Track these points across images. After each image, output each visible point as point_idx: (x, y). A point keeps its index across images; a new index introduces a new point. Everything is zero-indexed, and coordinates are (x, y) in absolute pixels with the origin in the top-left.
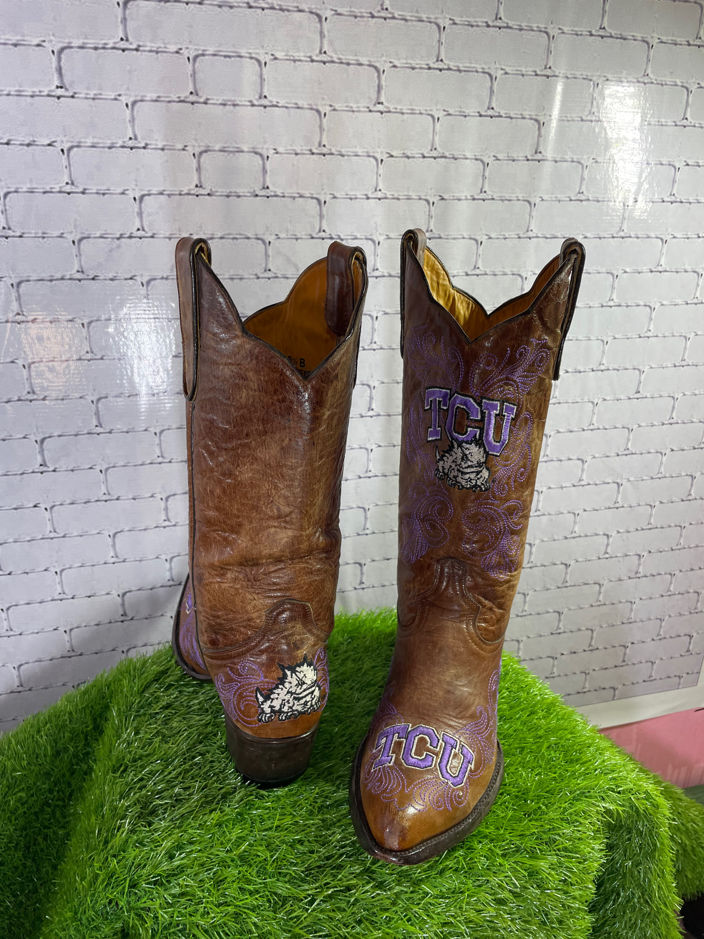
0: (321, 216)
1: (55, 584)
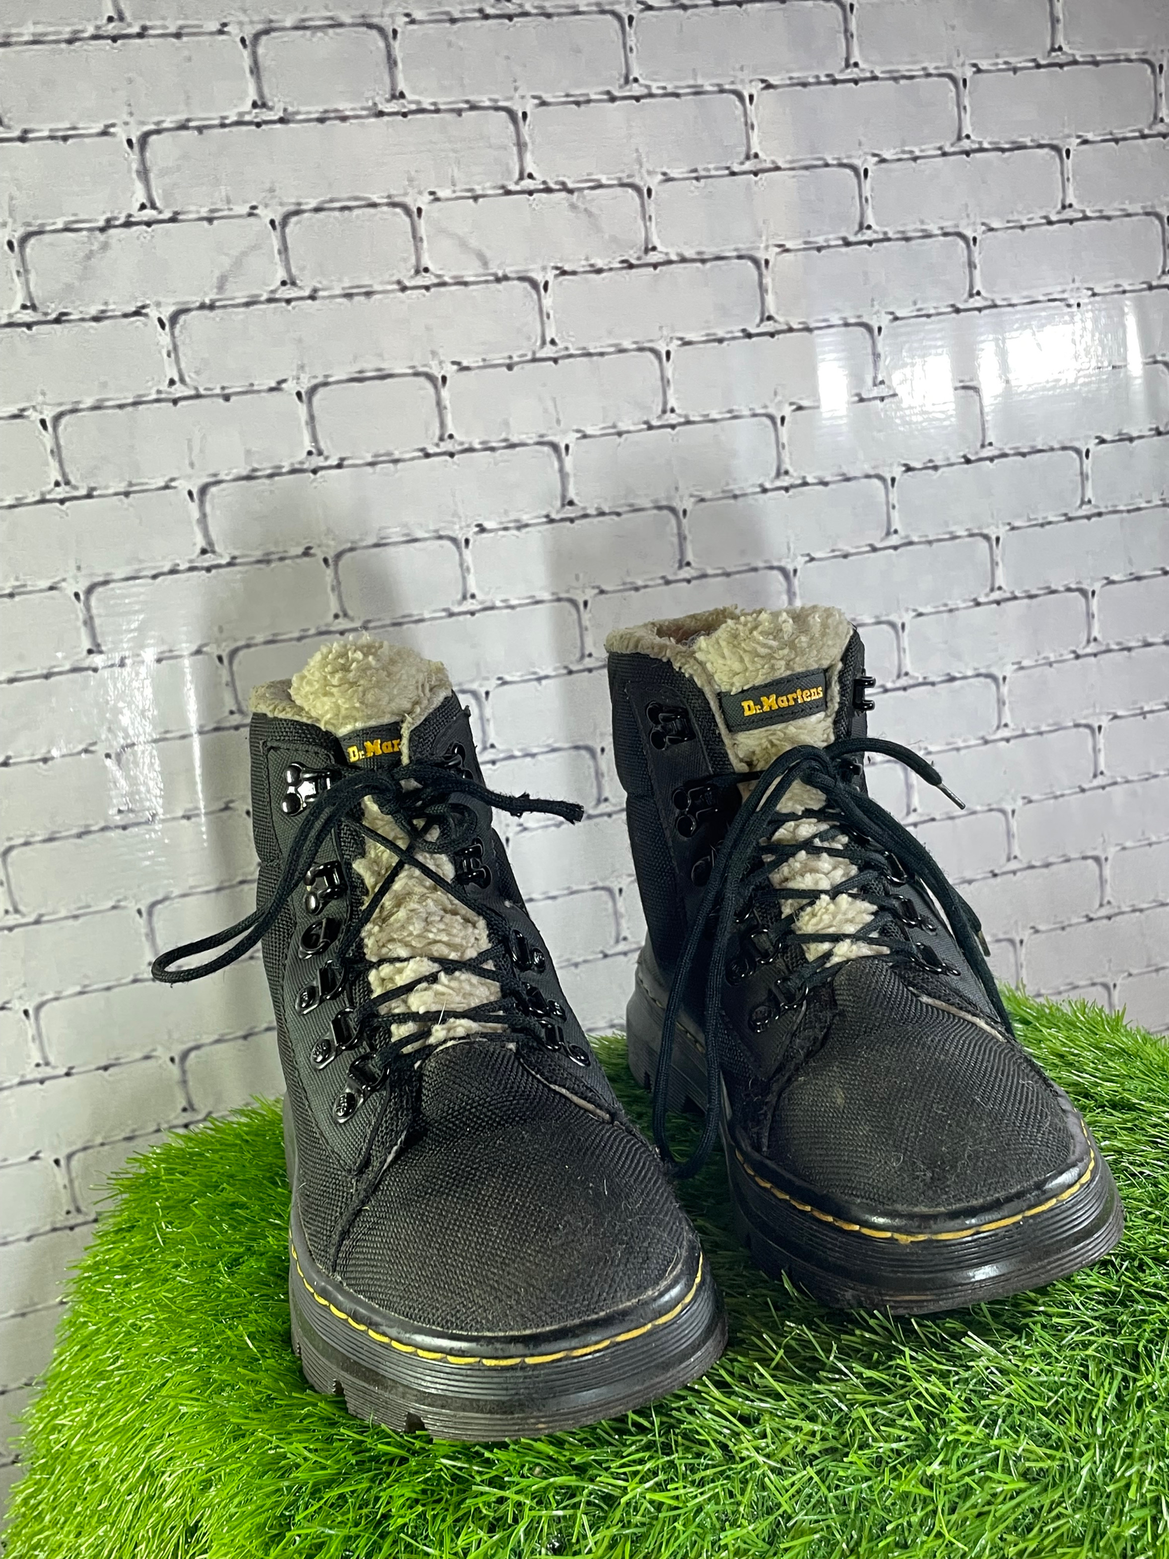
0: (521, 146)
1: (26, 1041)
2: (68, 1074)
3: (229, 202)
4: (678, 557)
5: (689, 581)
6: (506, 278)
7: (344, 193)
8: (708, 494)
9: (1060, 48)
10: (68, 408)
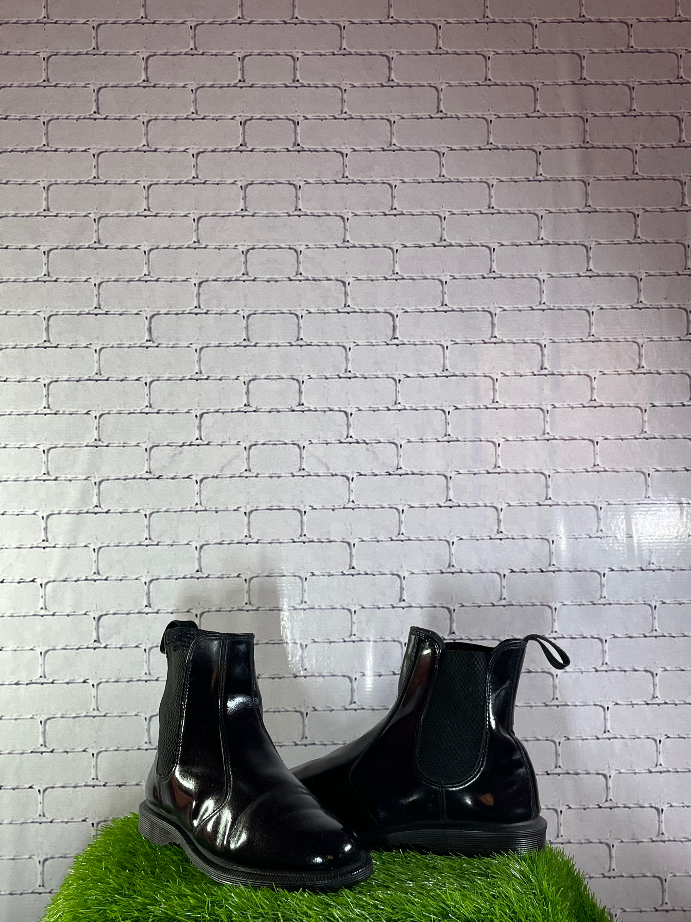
0: (348, 425)
1: (91, 767)
2: (104, 785)
3: (230, 439)
4: (399, 597)
5: (403, 608)
6: (336, 475)
7: (275, 438)
8: (415, 571)
9: (595, 400)
10: (156, 510)
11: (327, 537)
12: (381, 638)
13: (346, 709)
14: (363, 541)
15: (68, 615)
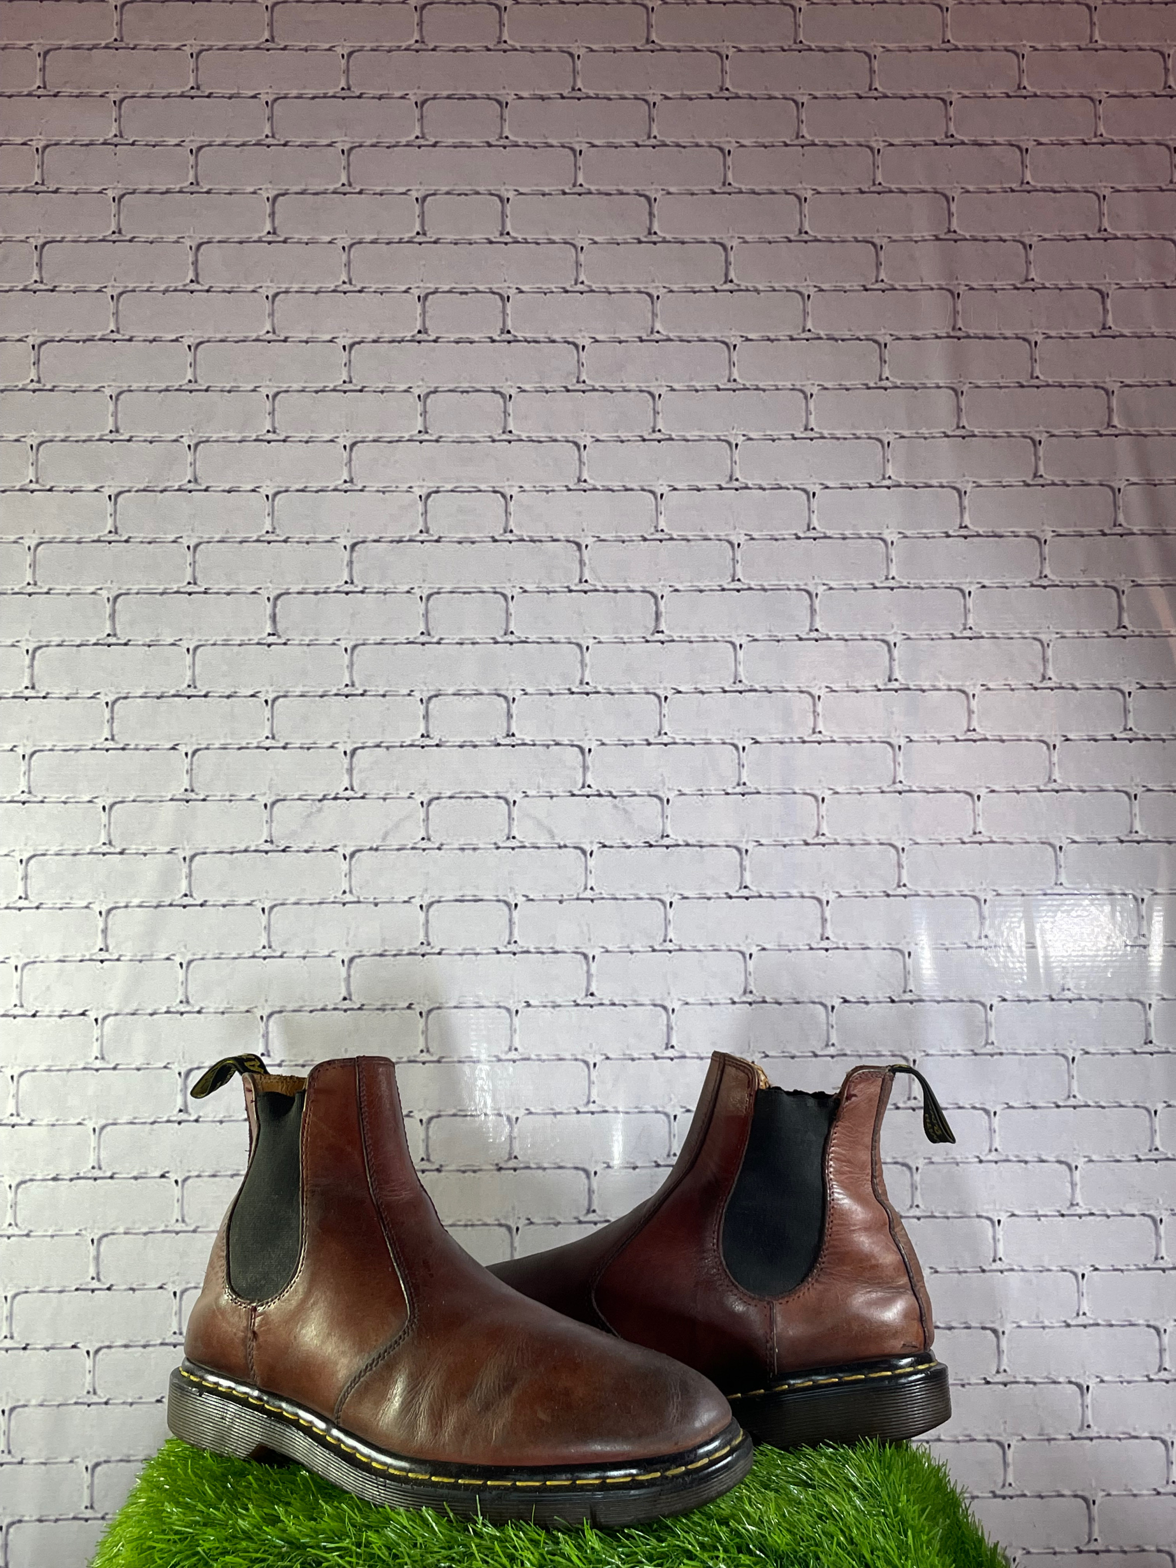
0: (585, 768)
3: (397, 789)
4: (665, 1041)
5: (672, 1059)
6: (565, 846)
7: (468, 790)
8: (690, 1000)
9: (974, 730)
10: (280, 902)
11: (551, 945)
12: (636, 1108)
13: (580, 1222)
14: (607, 951)
15: (138, 1069)
